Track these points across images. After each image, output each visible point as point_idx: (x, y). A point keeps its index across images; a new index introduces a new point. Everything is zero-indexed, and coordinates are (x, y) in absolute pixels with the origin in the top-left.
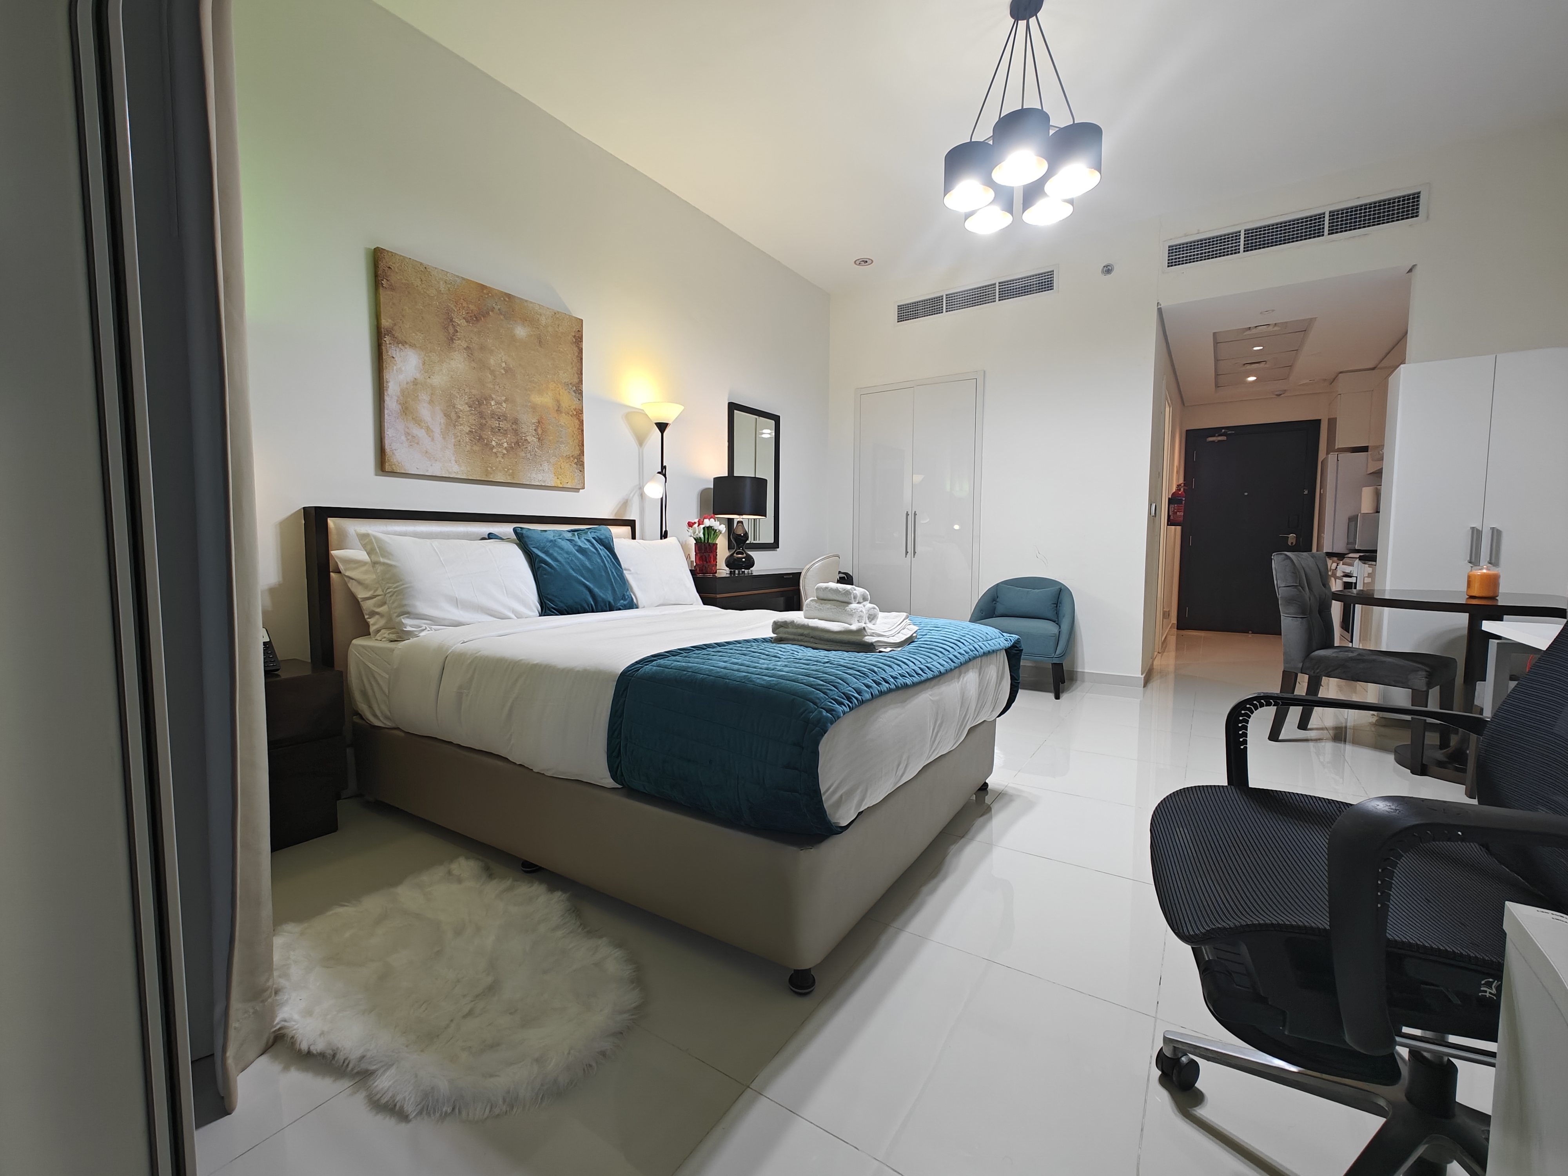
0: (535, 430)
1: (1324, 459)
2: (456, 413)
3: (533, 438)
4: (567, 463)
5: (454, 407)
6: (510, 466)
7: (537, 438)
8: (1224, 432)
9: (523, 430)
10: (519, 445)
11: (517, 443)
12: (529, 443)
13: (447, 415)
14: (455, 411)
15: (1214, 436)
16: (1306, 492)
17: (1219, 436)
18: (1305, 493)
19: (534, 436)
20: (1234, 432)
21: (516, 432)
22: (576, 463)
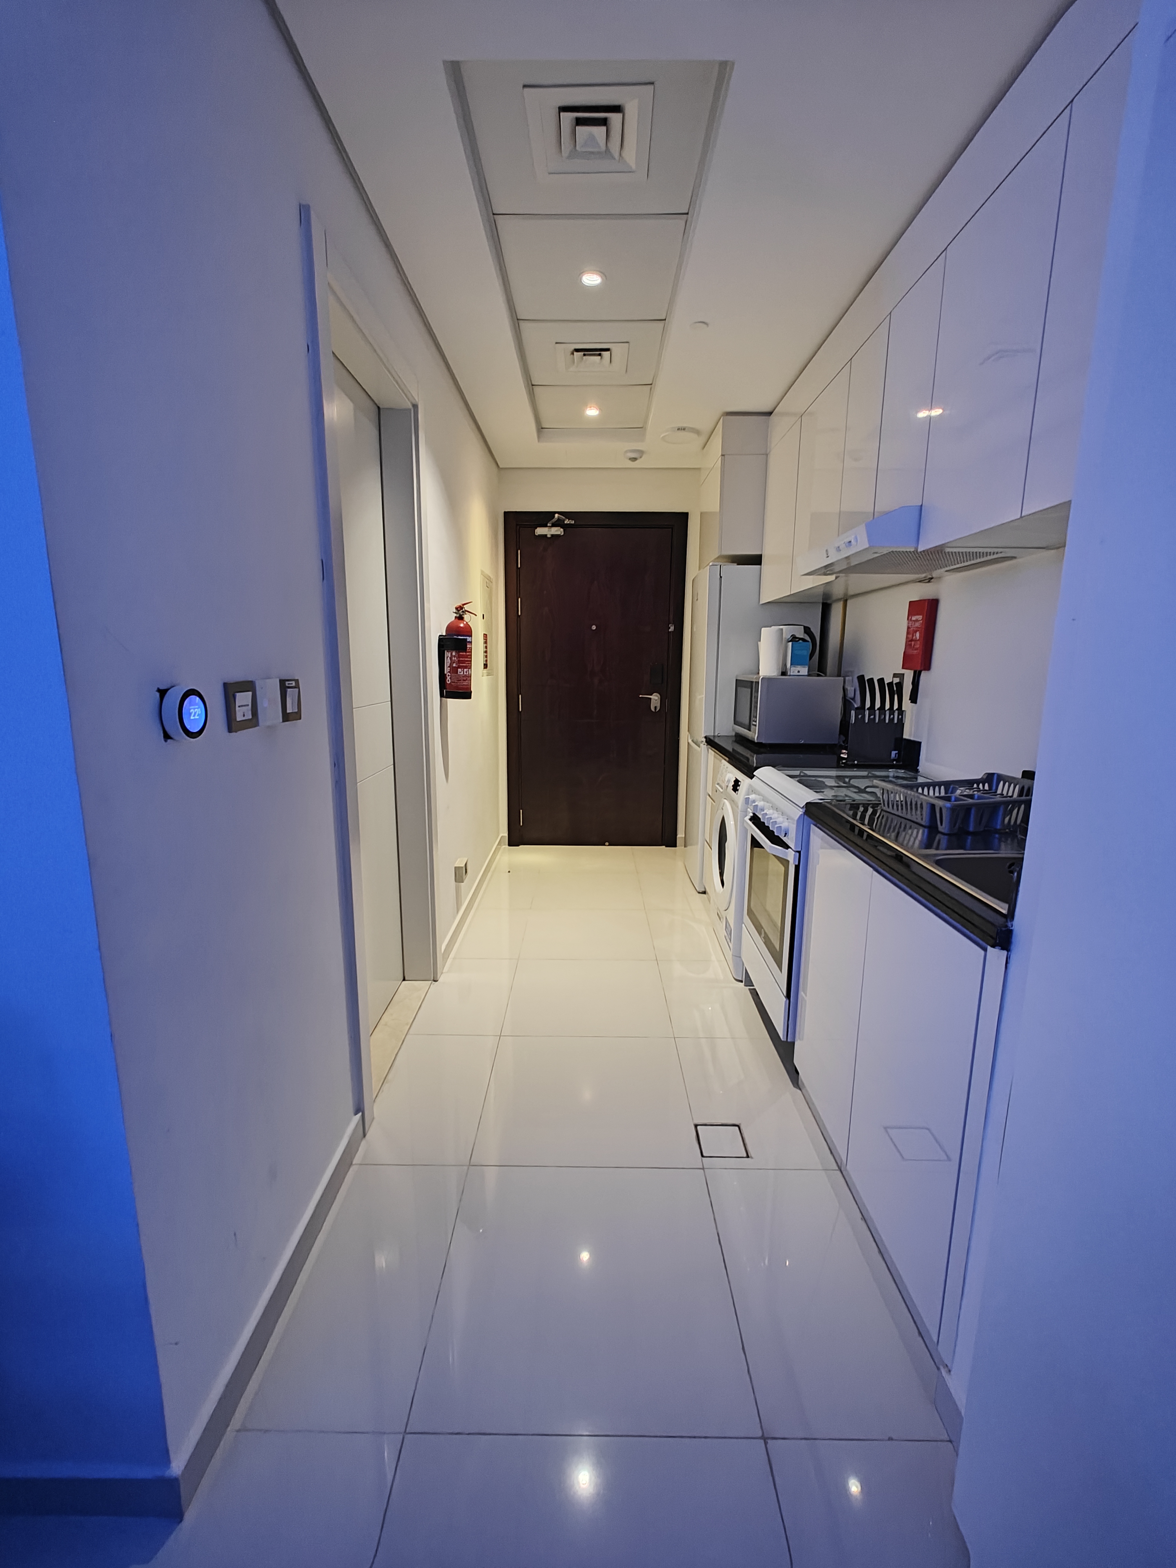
1: (695, 578)
8: (559, 519)
15: (546, 526)
16: (672, 629)
17: (554, 525)
18: (670, 630)
20: (573, 522)
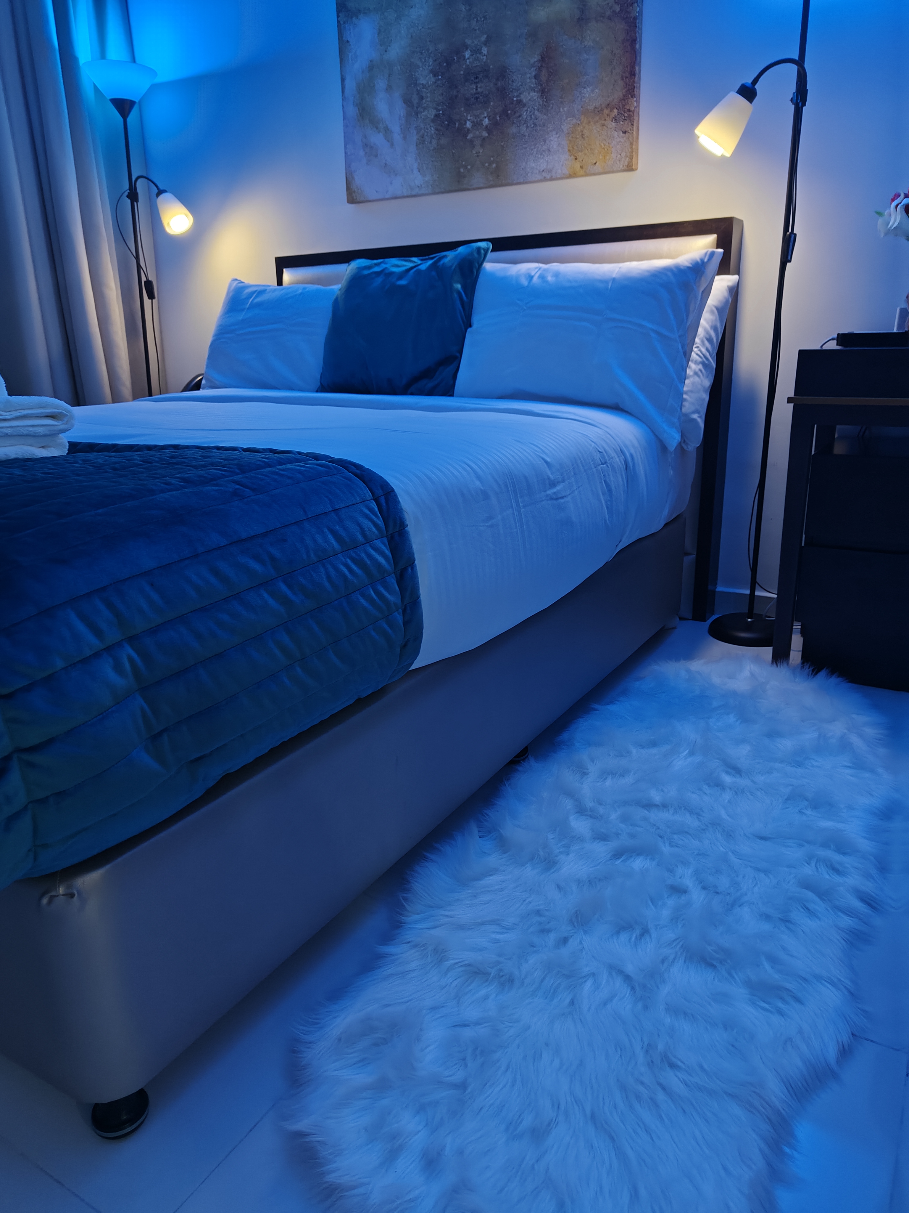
0: (536, 77)
2: (418, 92)
3: (532, 94)
4: (596, 122)
5: (416, 84)
6: (493, 157)
7: (537, 92)
9: (515, 84)
10: (507, 115)
11: (504, 113)
12: (524, 105)
13: (407, 102)
14: (417, 90)
19: (533, 89)
21: (502, 92)
22: (615, 119)
